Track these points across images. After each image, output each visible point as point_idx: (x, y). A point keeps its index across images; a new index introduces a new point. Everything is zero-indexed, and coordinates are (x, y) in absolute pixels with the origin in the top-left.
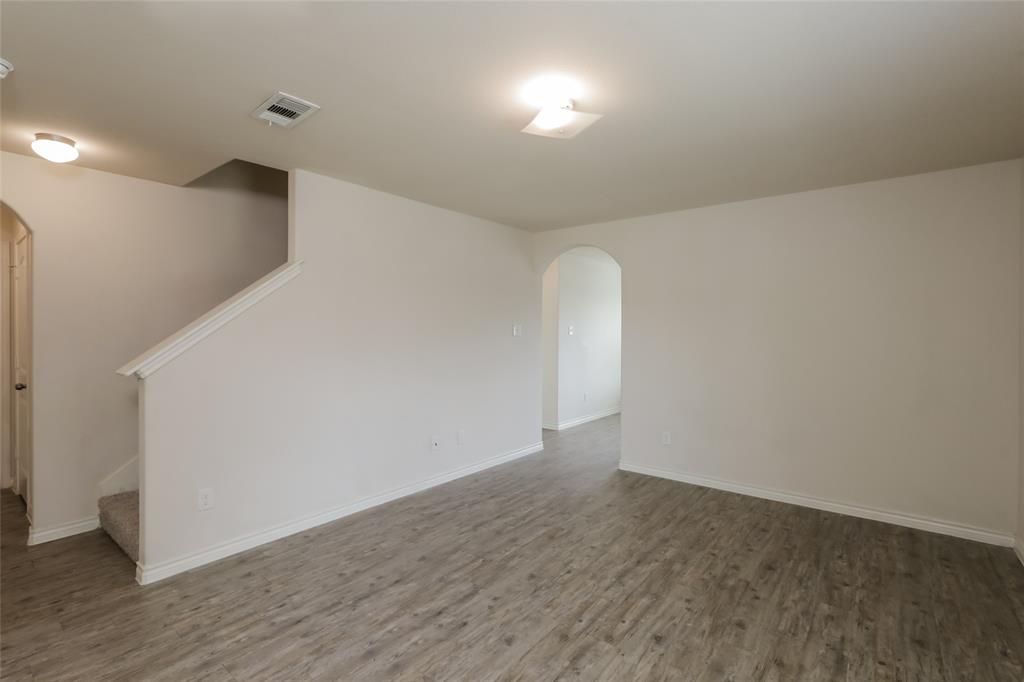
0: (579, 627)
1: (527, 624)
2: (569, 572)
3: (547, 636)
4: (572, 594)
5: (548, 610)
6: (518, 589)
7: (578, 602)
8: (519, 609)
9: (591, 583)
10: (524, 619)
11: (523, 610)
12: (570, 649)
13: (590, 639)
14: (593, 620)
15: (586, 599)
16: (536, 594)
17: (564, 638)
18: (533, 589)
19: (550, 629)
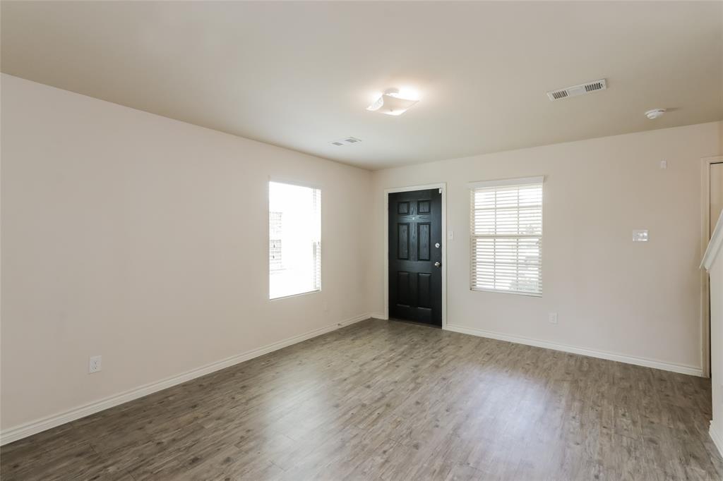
0: (379, 411)
1: (411, 411)
2: (385, 452)
3: (398, 406)
4: (383, 431)
5: (399, 420)
6: (424, 435)
7: (379, 425)
8: (418, 420)
9: (367, 441)
10: (412, 414)
11: (415, 419)
12: (385, 401)
13: (374, 405)
14: (371, 414)
15: (374, 428)
16: (409, 431)
17: (388, 405)
18: (413, 434)
19: (397, 409)
